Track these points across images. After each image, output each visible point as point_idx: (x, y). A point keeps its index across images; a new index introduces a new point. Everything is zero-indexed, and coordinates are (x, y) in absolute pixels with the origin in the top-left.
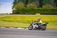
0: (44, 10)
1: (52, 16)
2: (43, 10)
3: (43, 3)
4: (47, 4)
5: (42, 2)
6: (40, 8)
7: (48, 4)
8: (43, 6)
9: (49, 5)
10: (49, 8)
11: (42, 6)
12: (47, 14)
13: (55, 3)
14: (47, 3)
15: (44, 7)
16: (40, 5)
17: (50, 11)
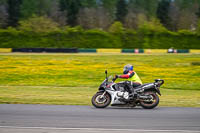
0: (26, 36)
1: (54, 57)
2: (20, 35)
3: (22, 12)
4: (34, 15)
5: (16, 8)
6: (11, 30)
7: (40, 14)
8: (20, 22)
9: (42, 18)
10: (42, 28)
11: (16, 21)
12: (34, 50)
13: (62, 10)
14: (36, 13)
15: (25, 25)
16: (10, 18)
17: (44, 40)
